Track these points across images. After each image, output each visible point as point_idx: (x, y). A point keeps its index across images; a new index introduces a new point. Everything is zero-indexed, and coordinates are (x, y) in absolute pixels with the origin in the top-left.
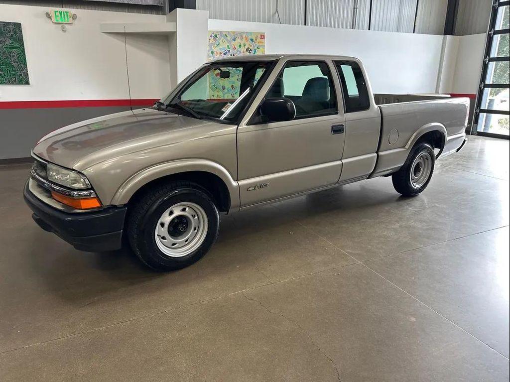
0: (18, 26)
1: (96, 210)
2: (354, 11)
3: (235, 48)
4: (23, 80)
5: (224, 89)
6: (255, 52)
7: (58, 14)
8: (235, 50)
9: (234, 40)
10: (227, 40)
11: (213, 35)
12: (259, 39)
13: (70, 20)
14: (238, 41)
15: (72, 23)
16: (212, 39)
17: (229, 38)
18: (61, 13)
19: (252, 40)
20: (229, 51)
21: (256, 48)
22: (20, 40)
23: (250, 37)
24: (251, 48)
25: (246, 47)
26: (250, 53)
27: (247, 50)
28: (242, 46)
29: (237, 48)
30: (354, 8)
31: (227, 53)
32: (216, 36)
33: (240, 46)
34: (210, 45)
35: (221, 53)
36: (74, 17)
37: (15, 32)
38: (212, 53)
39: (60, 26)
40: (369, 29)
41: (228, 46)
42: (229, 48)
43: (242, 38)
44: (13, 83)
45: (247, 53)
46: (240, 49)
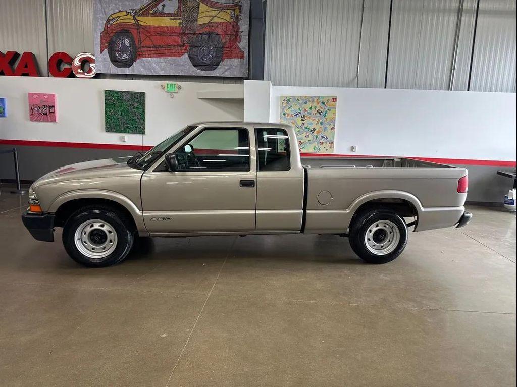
0: (143, 94)
1: (38, 213)
2: (451, 72)
3: (305, 110)
4: (142, 131)
6: (326, 113)
7: (169, 86)
8: (306, 112)
9: (306, 103)
10: (299, 104)
11: (286, 100)
12: (331, 102)
13: (177, 90)
14: (309, 105)
15: (177, 92)
16: (285, 102)
17: (301, 102)
18: (171, 85)
19: (323, 103)
20: (300, 113)
21: (326, 110)
22: (143, 104)
24: (322, 110)
25: (317, 109)
26: (320, 114)
27: (318, 112)
28: (313, 108)
29: (308, 110)
30: (451, 69)
31: (297, 114)
32: (289, 100)
33: (311, 108)
34: (283, 108)
35: (292, 115)
36: (180, 88)
37: (141, 99)
38: (284, 114)
39: (170, 94)
40: (468, 90)
41: (299, 108)
42: (300, 110)
43: (313, 102)
44: (135, 133)
45: (317, 115)
46: (311, 111)
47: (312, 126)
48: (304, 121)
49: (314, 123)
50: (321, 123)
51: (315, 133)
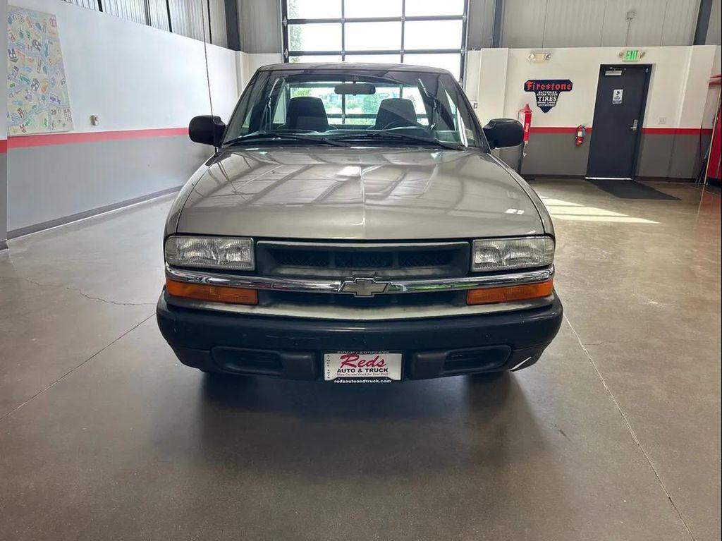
6: (47, 49)
12: (49, 27)
19: (38, 25)
21: (47, 41)
23: (34, 20)
24: (40, 41)
25: (32, 39)
26: (39, 49)
28: (24, 34)
29: (18, 37)
33: (21, 35)
40: (171, 30)
43: (22, 20)
45: (35, 50)
46: (22, 41)
47: (32, 75)
48: (15, 61)
49: (35, 70)
50: (44, 68)
51: (39, 91)
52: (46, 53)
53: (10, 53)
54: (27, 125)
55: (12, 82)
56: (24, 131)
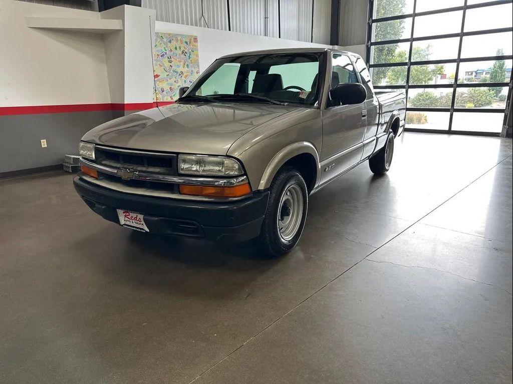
2: (265, 21)
3: (171, 51)
5: (163, 91)
6: (190, 54)
8: (172, 53)
9: (170, 42)
10: (164, 42)
12: (193, 43)
14: (174, 42)
17: (165, 40)
19: (186, 43)
20: (166, 53)
21: (190, 50)
23: (184, 40)
24: (186, 51)
25: (182, 50)
26: (185, 56)
27: (183, 52)
28: (178, 48)
29: (174, 50)
30: (265, 18)
31: (163, 55)
33: (176, 48)
35: (158, 55)
40: (280, 37)
41: (165, 48)
42: (166, 50)
43: (177, 40)
45: (183, 56)
46: (176, 52)
47: (179, 70)
48: (171, 62)
49: (182, 66)
50: (187, 65)
51: (183, 78)
52: (189, 58)
53: (168, 58)
54: (174, 95)
55: (168, 73)
56: (172, 99)
